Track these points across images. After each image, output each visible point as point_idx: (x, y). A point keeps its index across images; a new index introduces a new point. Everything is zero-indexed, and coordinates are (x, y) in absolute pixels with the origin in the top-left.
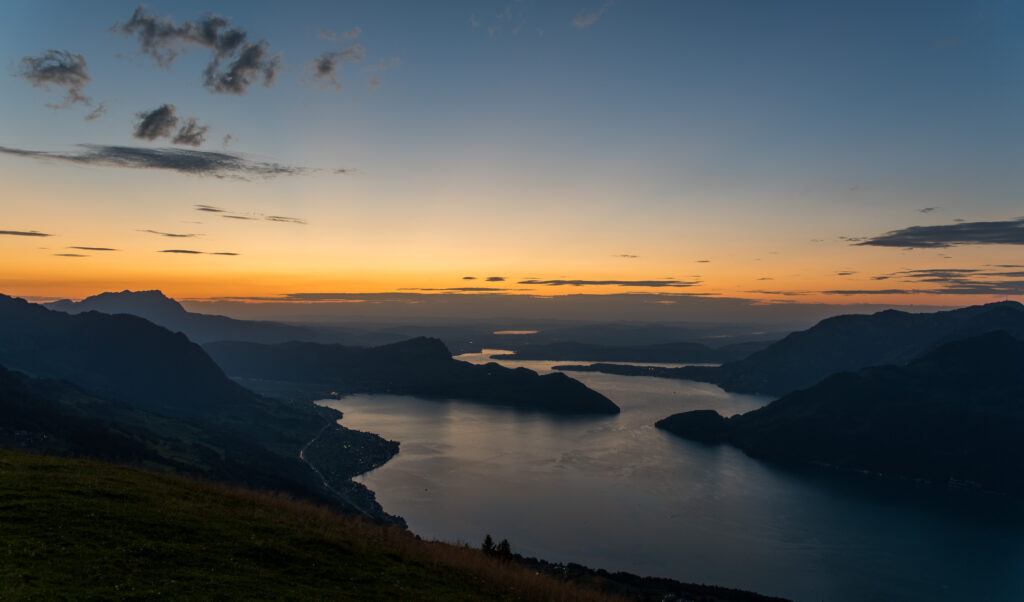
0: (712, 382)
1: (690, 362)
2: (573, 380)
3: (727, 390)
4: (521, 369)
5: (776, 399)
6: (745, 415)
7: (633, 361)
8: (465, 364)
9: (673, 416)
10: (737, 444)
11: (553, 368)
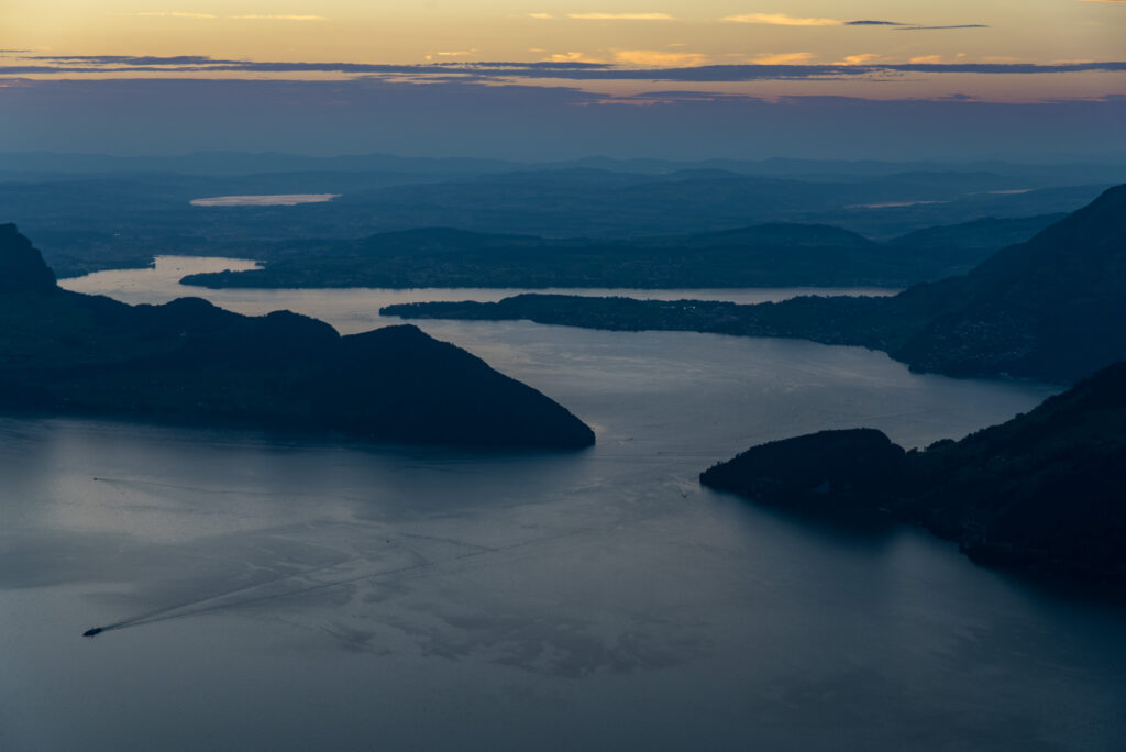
0: (872, 344)
1: (806, 284)
2: (447, 348)
3: (916, 369)
4: (282, 318)
5: (1057, 392)
6: (969, 440)
7: (635, 286)
8: (101, 304)
9: (755, 451)
10: (941, 530)
11: (385, 312)
